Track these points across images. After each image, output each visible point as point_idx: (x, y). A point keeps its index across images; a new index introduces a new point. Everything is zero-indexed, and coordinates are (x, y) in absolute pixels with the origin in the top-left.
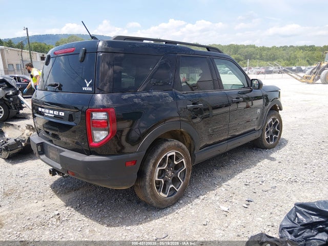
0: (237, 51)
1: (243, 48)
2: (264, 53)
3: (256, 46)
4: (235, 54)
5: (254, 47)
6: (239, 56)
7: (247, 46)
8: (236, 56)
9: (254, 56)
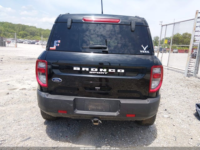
0: (25, 29)
1: (28, 27)
2: (42, 33)
3: (36, 27)
4: (24, 31)
5: (35, 27)
6: (26, 32)
7: (31, 27)
8: (24, 32)
9: (36, 33)
